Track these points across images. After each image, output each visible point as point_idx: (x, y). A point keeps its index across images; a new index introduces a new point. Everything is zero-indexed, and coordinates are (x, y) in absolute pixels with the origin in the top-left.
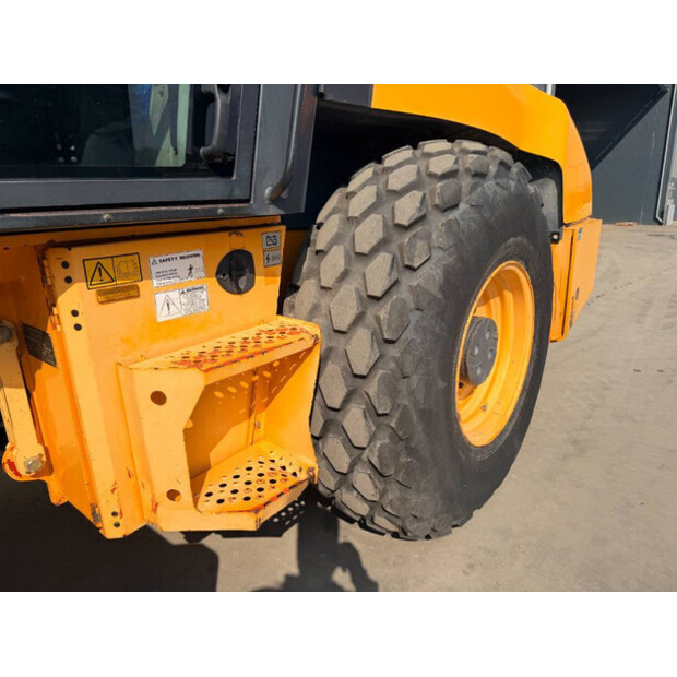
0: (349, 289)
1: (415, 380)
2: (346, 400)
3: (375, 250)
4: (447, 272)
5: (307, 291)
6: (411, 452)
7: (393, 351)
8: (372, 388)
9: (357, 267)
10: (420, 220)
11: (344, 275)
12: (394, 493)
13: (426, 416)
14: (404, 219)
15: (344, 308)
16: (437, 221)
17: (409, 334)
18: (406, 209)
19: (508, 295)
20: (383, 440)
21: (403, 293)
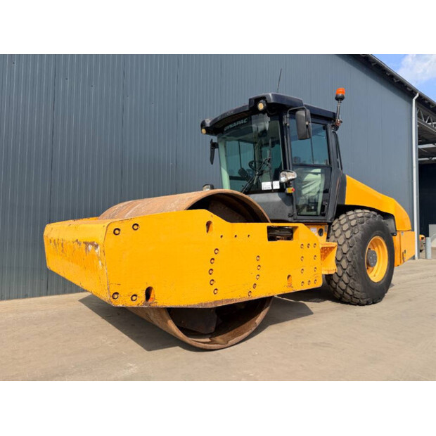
0: (342, 237)
1: (356, 256)
2: (342, 259)
3: (347, 230)
4: (362, 235)
5: (332, 238)
6: (356, 271)
7: (352, 249)
8: (348, 256)
9: (343, 233)
10: (356, 225)
11: (341, 235)
12: (352, 281)
13: (359, 264)
14: (353, 225)
15: (341, 240)
16: (360, 226)
17: (355, 246)
18: (353, 223)
19: (380, 246)
20: (350, 267)
21: (353, 238)
